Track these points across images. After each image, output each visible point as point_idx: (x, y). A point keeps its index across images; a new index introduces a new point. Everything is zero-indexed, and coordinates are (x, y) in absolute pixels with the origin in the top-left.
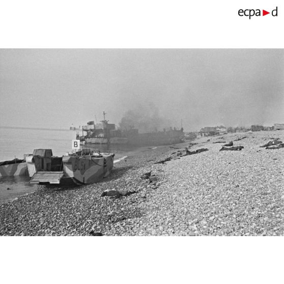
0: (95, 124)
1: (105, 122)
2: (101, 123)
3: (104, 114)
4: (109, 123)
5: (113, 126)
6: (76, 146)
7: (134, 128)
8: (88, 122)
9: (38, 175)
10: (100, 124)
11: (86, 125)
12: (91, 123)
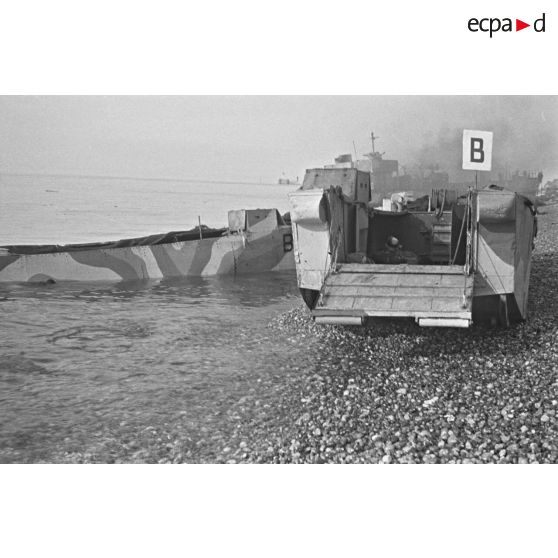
0: (354, 159)
1: (375, 156)
2: (367, 158)
3: (373, 138)
4: (384, 158)
5: (394, 165)
6: (477, 156)
7: (440, 171)
8: (337, 157)
9: (345, 278)
10: (363, 161)
11: (333, 163)
12: (344, 159)
